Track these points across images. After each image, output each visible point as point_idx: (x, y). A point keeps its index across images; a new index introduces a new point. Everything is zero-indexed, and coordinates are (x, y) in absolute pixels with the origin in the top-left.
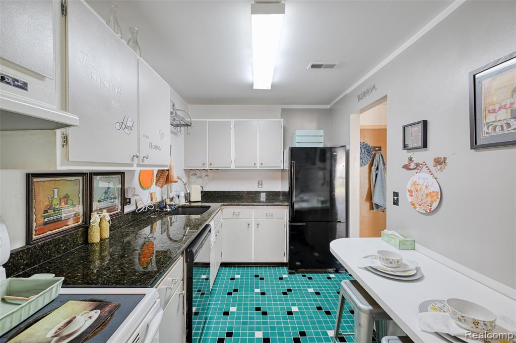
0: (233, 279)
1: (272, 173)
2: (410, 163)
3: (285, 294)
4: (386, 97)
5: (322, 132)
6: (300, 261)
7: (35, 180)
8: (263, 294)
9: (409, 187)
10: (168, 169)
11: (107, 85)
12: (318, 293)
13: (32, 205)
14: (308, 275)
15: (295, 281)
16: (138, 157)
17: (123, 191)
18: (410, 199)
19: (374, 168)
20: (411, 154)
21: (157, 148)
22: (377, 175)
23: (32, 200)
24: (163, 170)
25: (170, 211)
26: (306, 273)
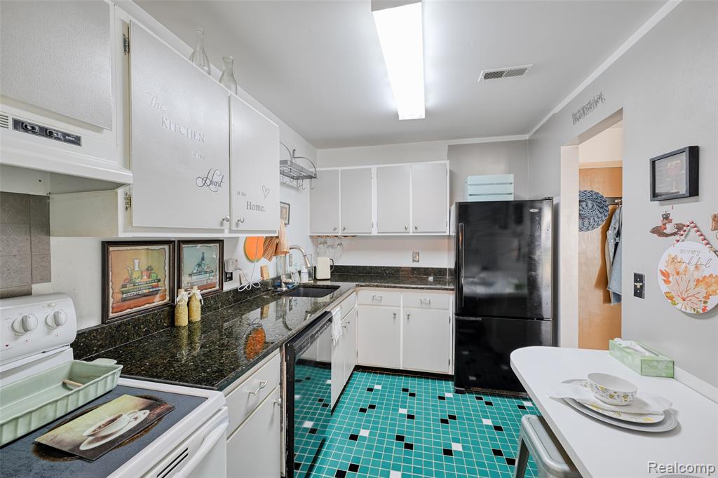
0: (370, 390)
1: (431, 241)
2: (665, 224)
3: (444, 421)
4: (620, 112)
5: (511, 178)
6: (476, 376)
7: (111, 249)
8: (411, 417)
9: (662, 266)
10: (277, 235)
11: (184, 131)
12: (498, 428)
13: (108, 279)
14: (486, 398)
15: (464, 405)
16: (228, 220)
17: (222, 263)
18: (664, 288)
19: (611, 233)
20: (667, 208)
21: (259, 208)
22: (617, 245)
23: (108, 271)
24: (272, 237)
25: (286, 291)
26: (483, 395)
